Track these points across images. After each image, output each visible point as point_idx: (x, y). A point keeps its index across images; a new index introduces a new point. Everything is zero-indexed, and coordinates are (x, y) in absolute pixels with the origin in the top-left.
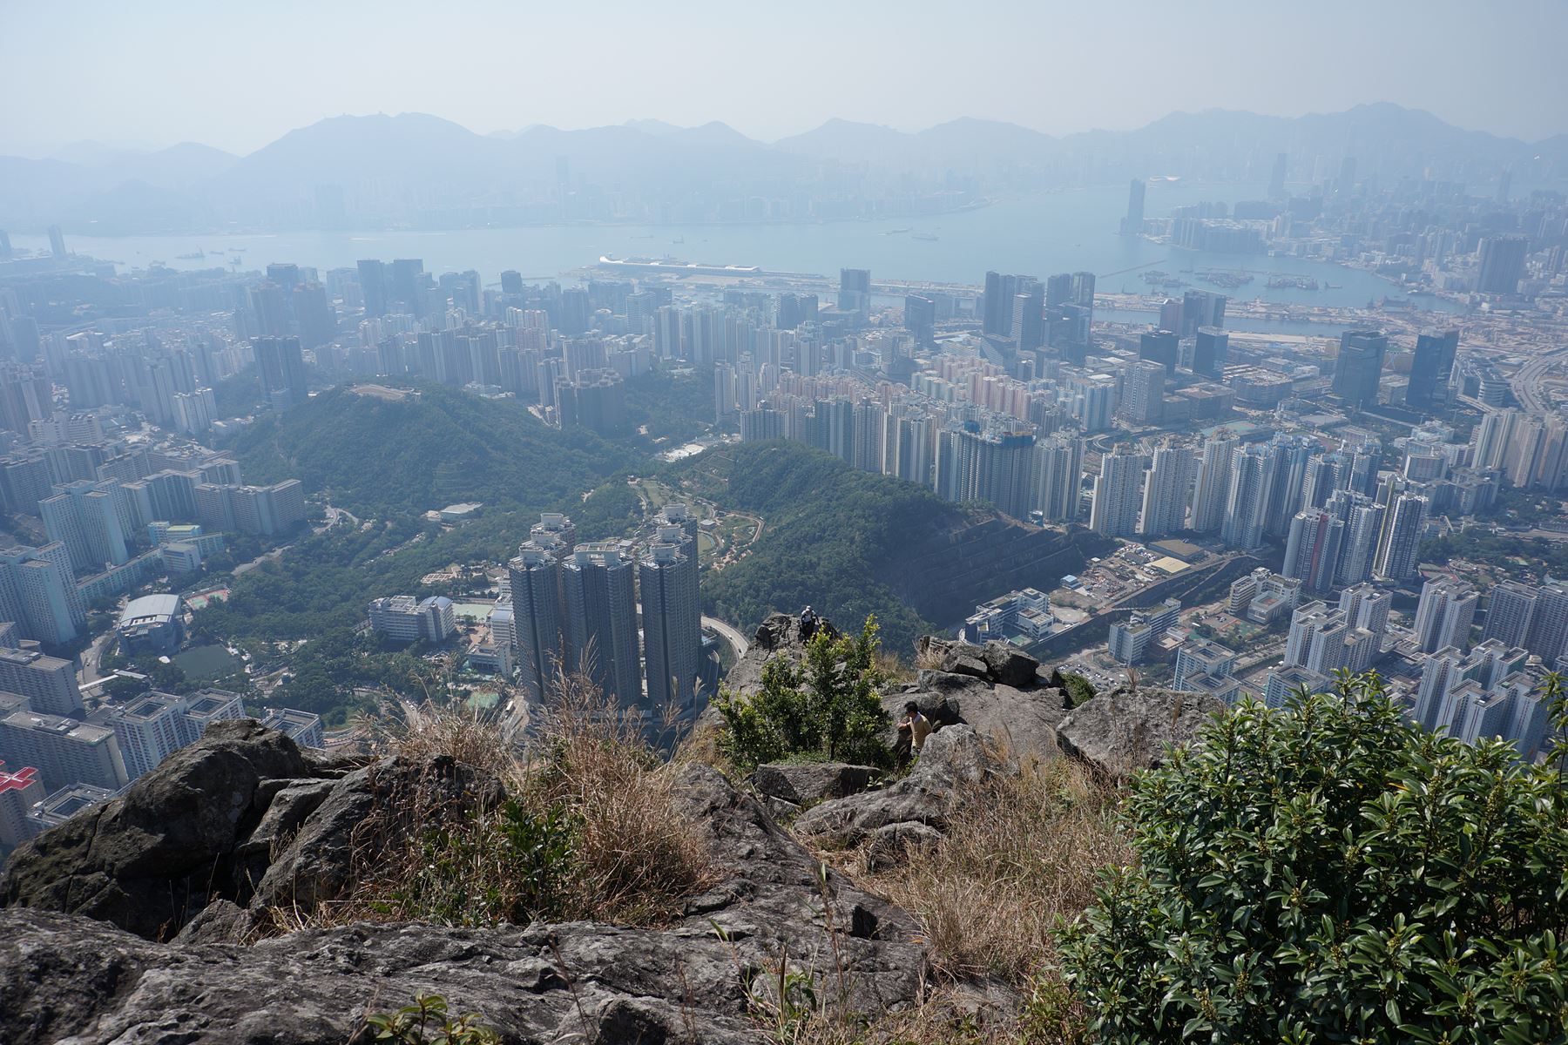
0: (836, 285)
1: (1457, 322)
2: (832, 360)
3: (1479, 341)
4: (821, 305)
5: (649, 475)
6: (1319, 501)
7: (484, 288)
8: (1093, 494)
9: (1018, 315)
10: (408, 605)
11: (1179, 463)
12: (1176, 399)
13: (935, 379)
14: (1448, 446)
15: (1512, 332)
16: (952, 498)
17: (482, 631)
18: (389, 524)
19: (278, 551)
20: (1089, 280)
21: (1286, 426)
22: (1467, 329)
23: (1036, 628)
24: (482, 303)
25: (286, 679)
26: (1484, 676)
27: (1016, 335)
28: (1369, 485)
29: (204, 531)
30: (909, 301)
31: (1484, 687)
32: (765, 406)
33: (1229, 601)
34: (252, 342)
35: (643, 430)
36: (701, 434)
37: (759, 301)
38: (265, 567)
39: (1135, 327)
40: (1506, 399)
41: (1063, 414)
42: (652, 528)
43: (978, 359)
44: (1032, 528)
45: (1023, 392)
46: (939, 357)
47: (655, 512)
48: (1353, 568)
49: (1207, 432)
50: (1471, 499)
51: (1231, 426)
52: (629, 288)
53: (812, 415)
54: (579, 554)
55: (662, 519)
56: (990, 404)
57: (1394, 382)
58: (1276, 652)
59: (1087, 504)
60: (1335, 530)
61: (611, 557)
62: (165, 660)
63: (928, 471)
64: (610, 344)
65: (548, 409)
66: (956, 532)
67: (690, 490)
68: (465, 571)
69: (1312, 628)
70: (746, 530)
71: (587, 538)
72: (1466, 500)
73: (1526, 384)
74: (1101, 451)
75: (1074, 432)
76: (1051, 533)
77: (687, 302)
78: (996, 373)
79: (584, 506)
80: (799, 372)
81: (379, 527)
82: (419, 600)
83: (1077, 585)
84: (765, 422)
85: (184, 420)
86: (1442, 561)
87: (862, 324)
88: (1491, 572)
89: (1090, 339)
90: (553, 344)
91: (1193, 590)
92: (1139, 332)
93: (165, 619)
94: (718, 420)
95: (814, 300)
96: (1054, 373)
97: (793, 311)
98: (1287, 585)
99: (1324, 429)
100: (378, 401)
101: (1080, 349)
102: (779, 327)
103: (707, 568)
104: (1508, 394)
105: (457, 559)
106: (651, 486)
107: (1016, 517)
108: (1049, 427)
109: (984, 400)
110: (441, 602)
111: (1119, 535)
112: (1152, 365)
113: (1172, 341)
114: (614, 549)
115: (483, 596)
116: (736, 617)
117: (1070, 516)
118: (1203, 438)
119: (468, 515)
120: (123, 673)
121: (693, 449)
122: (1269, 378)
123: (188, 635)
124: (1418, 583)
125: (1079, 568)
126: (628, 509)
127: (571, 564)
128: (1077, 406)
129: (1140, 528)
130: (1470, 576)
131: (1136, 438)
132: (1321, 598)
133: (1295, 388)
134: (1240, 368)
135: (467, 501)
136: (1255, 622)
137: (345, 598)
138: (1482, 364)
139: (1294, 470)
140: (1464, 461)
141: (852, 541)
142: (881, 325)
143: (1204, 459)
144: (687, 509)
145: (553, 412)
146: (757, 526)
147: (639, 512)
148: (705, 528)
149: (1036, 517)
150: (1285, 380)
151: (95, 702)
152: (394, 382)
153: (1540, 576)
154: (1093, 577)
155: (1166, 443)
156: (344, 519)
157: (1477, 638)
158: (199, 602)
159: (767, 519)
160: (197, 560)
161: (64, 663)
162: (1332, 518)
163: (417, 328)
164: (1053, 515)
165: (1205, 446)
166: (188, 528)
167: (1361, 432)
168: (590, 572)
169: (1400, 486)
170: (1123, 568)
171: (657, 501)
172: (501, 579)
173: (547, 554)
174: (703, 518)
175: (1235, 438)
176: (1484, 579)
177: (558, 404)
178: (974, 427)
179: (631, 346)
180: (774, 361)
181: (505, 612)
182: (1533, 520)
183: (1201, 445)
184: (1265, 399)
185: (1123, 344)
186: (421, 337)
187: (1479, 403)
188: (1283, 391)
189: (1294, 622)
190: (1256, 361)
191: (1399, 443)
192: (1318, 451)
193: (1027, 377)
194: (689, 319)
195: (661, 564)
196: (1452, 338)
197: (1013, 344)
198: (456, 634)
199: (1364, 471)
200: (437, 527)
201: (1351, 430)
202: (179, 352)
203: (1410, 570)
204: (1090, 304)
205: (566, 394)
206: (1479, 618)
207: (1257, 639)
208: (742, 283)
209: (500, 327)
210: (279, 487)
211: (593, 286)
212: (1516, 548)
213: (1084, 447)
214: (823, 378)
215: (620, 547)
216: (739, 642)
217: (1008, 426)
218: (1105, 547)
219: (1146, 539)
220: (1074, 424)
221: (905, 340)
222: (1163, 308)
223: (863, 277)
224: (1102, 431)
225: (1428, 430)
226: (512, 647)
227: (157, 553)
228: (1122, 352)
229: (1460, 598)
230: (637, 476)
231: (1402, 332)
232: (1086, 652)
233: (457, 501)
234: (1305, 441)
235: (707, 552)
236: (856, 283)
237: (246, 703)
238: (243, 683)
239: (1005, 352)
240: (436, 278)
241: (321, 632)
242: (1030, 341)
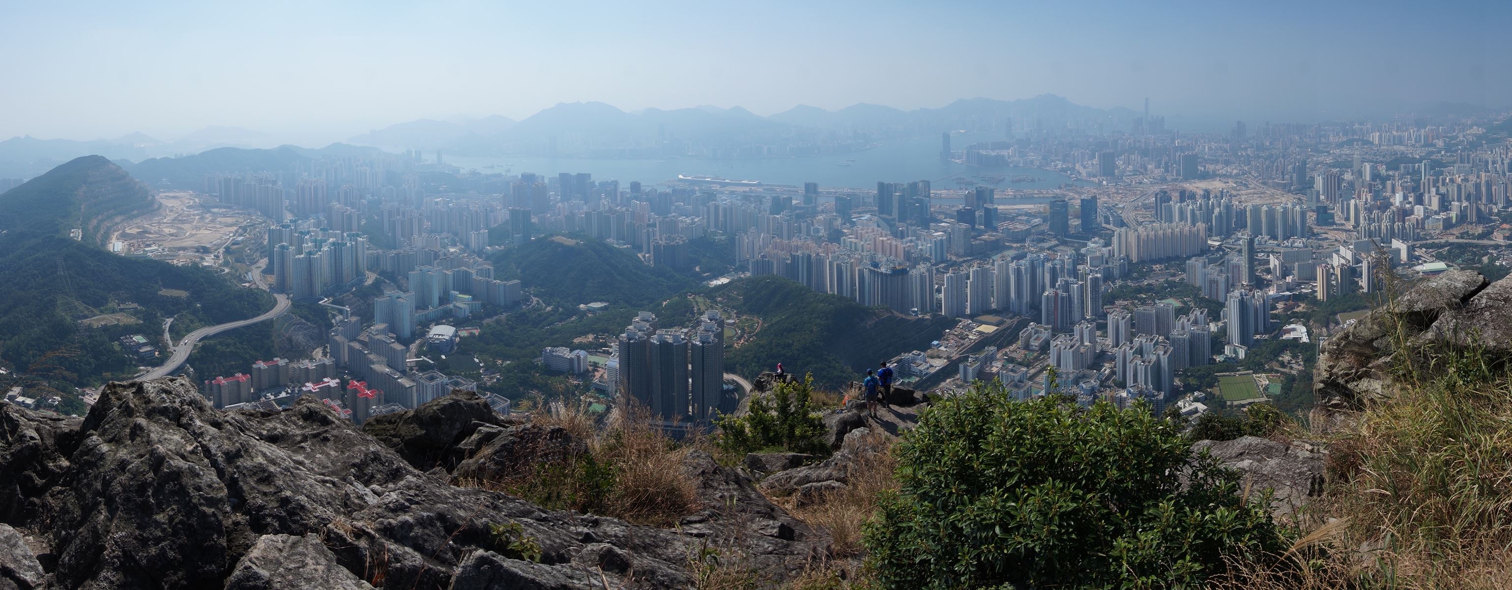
0: (802, 190)
1: (1095, 191)
2: (800, 232)
3: (1105, 199)
4: (794, 202)
5: (699, 294)
6: (1053, 285)
7: (621, 190)
8: (942, 296)
9: (895, 204)
10: (565, 353)
11: (983, 275)
12: (977, 242)
13: (854, 240)
14: (1104, 249)
15: (1117, 193)
16: (867, 304)
17: (601, 371)
18: (560, 310)
19: (505, 314)
20: (927, 184)
21: (1032, 251)
22: (1100, 194)
23: (921, 371)
24: (619, 198)
25: (498, 379)
26: (1140, 351)
27: (895, 214)
28: (1074, 273)
29: (473, 299)
30: (837, 199)
31: (1142, 357)
32: (763, 256)
33: (1019, 342)
34: (509, 210)
35: (697, 269)
36: (728, 272)
37: (759, 199)
38: (498, 322)
39: (953, 206)
40: (1122, 224)
41: (922, 255)
42: (699, 323)
43: (876, 228)
44: (912, 317)
45: (901, 245)
46: (855, 228)
47: (702, 314)
48: (1077, 315)
49: (994, 258)
50: (1118, 271)
51: (1006, 253)
52: (694, 191)
53: (789, 262)
54: (659, 335)
55: (705, 318)
56: (884, 252)
57: (1075, 222)
58: (1046, 364)
59: (939, 302)
60: (1062, 298)
61: (676, 338)
62: (443, 357)
63: (853, 290)
64: (682, 222)
65: (647, 255)
66: (870, 323)
67: (721, 302)
68: (596, 338)
69: (1060, 348)
70: (752, 325)
71: (664, 326)
72: (1116, 272)
73: (1128, 216)
74: (943, 273)
75: (929, 264)
76: (923, 320)
77: (724, 200)
78: (886, 236)
79: (663, 309)
80: (782, 238)
81: (555, 310)
82: (571, 351)
83: (939, 346)
84: (763, 265)
85: (473, 244)
86: (1113, 303)
87: (815, 213)
88: (1133, 304)
89: (931, 214)
90: (652, 221)
91: (1002, 340)
92: (955, 209)
93: (447, 338)
94: (737, 264)
95: (790, 199)
96: (915, 234)
97: (779, 205)
98: (1045, 329)
99: (1049, 249)
100: (561, 245)
101: (926, 221)
102: (771, 213)
103: (731, 346)
104: (1122, 221)
105: (592, 331)
106: (700, 299)
107: (901, 313)
108: (915, 263)
109: (880, 250)
110: (582, 353)
111: (958, 316)
112: (964, 226)
113: (971, 213)
114: (678, 333)
115: (604, 352)
116: (747, 374)
117: (932, 309)
118: (994, 261)
119: (601, 309)
120: (425, 359)
121: (724, 281)
122: (1021, 227)
123: (456, 348)
124: (1105, 316)
125: (939, 336)
126: (687, 312)
127: (654, 340)
128: (928, 250)
129: (968, 311)
130: (1125, 307)
131: (960, 264)
132: (1061, 332)
133: (1033, 231)
134: (1005, 224)
135: (601, 301)
136: (1033, 351)
137: (532, 344)
138: (1109, 209)
139: (1039, 271)
140: (1111, 254)
141: (812, 331)
142: (822, 212)
143: (996, 272)
144: (718, 313)
145: (649, 257)
146: (759, 323)
147: (693, 313)
148: (729, 324)
149: (914, 312)
150: (1027, 227)
151: (411, 369)
152: (571, 235)
153: (1154, 301)
154: (947, 340)
155: (975, 265)
156: (538, 303)
157: (1134, 335)
158: (464, 333)
159: (764, 319)
160: (467, 313)
161: (403, 348)
162: (1060, 292)
163: (585, 208)
164: (923, 310)
165: (996, 265)
166: (467, 297)
167: (1065, 248)
168: (664, 344)
169: (1088, 271)
170: (962, 333)
171: (703, 308)
172: (614, 346)
173: (640, 333)
174: (728, 319)
175: (1009, 259)
176: (1131, 307)
177: (652, 253)
178: (876, 265)
179: (693, 223)
180: (768, 232)
181: (614, 362)
182: (1143, 276)
183: (993, 265)
184: (1020, 238)
185: (947, 215)
186: (587, 214)
187: (1111, 226)
188: (1028, 233)
189: (1051, 347)
190: (1013, 219)
191: (1083, 251)
192: (1048, 260)
193: (902, 237)
194: (725, 210)
195: (703, 343)
196: (1094, 198)
197: (894, 220)
198: (587, 371)
199: (1071, 267)
200: (583, 314)
201: (1061, 248)
202: (476, 212)
203: (1101, 310)
204: (929, 196)
205: (657, 248)
206: (1133, 326)
207: (1036, 359)
208: (751, 191)
209: (627, 210)
210: (510, 283)
211: (674, 191)
212: (1140, 290)
213: (934, 272)
214: (795, 241)
215: (682, 333)
216: (747, 386)
217: (894, 264)
218: (952, 324)
219: (972, 317)
220: (927, 260)
221: (836, 220)
222: (966, 196)
223: (815, 186)
224: (942, 262)
225: (1094, 243)
226: (616, 382)
227: (451, 306)
228: (948, 220)
229: (1123, 318)
230: (692, 294)
231: (1074, 198)
232: (948, 380)
233: (596, 301)
234: (1042, 256)
235: (731, 338)
236: (811, 189)
237: (478, 387)
238: (478, 377)
239: (890, 224)
240: (597, 184)
241: (518, 359)
242: (902, 218)
